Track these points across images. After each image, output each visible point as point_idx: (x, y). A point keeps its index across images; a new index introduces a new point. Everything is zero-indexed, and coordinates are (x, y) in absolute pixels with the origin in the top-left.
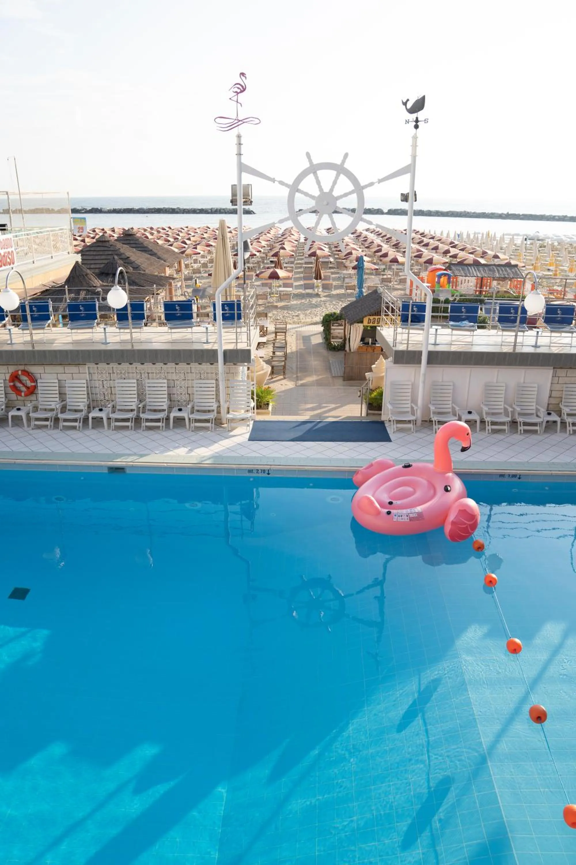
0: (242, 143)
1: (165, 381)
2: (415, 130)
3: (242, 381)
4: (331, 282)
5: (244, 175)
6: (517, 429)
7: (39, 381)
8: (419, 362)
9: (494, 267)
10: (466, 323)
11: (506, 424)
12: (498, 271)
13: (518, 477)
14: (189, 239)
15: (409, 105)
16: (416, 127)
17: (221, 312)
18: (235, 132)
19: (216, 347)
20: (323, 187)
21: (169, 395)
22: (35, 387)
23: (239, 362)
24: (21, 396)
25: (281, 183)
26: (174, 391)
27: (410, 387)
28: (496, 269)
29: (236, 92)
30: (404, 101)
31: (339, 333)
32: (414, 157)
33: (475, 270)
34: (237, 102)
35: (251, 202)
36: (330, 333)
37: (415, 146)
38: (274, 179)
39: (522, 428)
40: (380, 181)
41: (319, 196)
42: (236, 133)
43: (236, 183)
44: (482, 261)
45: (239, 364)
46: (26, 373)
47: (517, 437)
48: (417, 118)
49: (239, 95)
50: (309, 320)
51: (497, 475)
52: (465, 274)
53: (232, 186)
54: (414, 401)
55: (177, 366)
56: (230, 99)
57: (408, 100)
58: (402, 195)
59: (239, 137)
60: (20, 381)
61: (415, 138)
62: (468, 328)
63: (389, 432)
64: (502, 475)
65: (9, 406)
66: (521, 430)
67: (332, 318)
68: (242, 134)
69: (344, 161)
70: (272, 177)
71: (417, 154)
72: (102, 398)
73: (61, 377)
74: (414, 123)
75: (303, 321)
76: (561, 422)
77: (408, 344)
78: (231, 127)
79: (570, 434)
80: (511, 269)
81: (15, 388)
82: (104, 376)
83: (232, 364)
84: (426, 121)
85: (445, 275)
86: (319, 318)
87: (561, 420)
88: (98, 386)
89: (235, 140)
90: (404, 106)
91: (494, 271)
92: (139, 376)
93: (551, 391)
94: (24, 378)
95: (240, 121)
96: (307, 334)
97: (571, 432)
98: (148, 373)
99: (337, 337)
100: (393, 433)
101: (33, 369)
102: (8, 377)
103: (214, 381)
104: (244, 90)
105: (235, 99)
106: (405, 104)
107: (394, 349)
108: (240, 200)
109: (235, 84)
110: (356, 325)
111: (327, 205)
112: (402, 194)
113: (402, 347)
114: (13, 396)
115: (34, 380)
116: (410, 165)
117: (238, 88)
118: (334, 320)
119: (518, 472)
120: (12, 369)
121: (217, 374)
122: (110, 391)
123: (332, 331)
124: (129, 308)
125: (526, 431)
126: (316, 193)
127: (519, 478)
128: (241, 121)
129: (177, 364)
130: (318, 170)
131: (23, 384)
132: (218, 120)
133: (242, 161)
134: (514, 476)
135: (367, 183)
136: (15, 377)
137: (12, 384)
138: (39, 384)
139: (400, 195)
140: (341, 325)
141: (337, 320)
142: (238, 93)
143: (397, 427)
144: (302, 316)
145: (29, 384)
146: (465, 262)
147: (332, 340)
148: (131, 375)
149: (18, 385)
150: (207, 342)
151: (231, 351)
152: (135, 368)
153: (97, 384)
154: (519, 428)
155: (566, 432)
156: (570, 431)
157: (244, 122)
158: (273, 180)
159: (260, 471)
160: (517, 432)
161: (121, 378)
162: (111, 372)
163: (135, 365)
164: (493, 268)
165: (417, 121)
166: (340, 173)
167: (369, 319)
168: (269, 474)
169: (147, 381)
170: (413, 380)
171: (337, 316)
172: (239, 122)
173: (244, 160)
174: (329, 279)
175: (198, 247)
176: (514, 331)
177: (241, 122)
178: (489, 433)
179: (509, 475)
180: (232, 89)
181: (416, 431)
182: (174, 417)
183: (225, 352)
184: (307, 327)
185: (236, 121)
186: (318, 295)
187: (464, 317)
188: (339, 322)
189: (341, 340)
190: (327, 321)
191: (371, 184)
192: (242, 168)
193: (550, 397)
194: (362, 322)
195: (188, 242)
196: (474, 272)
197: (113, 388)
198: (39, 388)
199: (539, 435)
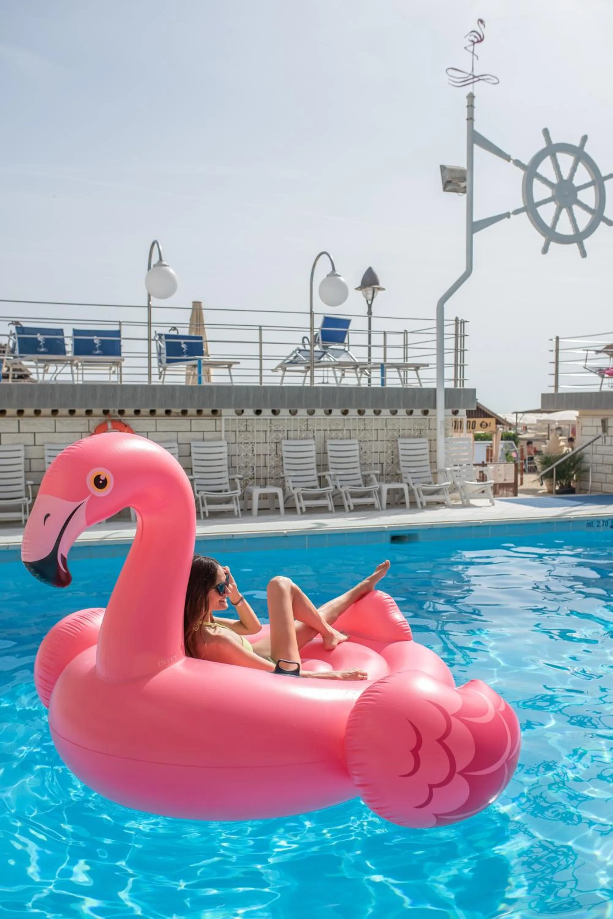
0: (474, 105)
18: (468, 90)
20: (561, 173)
29: (473, 41)
34: (473, 53)
38: (509, 156)
41: (557, 184)
42: (467, 93)
49: (476, 45)
56: (465, 48)
59: (471, 97)
68: (475, 93)
69: (583, 144)
78: (465, 83)
89: (466, 101)
95: (475, 77)
104: (482, 40)
105: (471, 48)
109: (472, 32)
117: (475, 37)
126: (554, 179)
128: (477, 77)
130: (557, 152)
132: (451, 72)
133: (474, 128)
135: (607, 173)
151: (451, 391)
157: (480, 80)
158: (508, 159)
166: (579, 160)
172: (475, 78)
177: (476, 79)
180: (468, 37)
185: (471, 77)
192: (475, 140)
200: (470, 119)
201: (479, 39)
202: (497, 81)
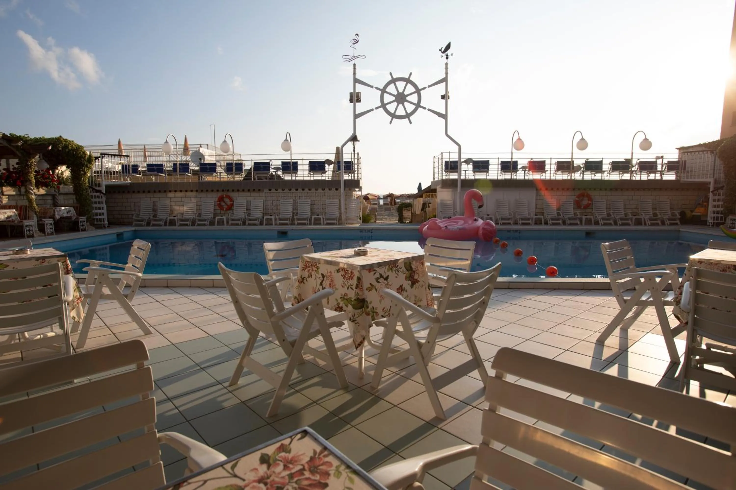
0: (356, 68)
1: (310, 200)
2: (446, 60)
3: (354, 200)
5: (356, 84)
7: (235, 201)
8: (456, 187)
13: (519, 232)
15: (443, 50)
16: (447, 58)
18: (352, 63)
19: (339, 179)
20: (399, 90)
21: (311, 209)
22: (232, 205)
24: (223, 210)
25: (377, 88)
32: (447, 73)
34: (354, 48)
35: (360, 100)
36: (402, 215)
37: (447, 68)
40: (429, 86)
41: (397, 94)
42: (353, 63)
43: (352, 91)
45: (352, 189)
46: (228, 197)
51: (506, 230)
53: (350, 93)
55: (316, 191)
57: (442, 48)
58: (442, 96)
59: (355, 65)
60: (224, 202)
61: (447, 64)
64: (509, 231)
65: (215, 215)
67: (403, 205)
68: (356, 63)
69: (410, 77)
71: (448, 71)
72: (272, 211)
73: (249, 199)
74: (446, 57)
78: (351, 60)
81: (220, 206)
82: (274, 198)
83: (349, 189)
84: (452, 55)
87: (544, 218)
88: (270, 204)
89: (352, 67)
92: (294, 198)
93: (536, 204)
94: (226, 200)
98: (300, 196)
99: (407, 218)
101: (232, 195)
102: (217, 199)
103: (338, 200)
104: (358, 42)
105: (353, 46)
106: (440, 50)
108: (355, 99)
109: (353, 39)
110: (419, 199)
114: (219, 211)
115: (231, 200)
116: (445, 78)
118: (404, 207)
119: (518, 228)
120: (219, 194)
121: (340, 196)
122: (276, 207)
126: (395, 93)
130: (396, 81)
132: (344, 57)
133: (356, 77)
134: (516, 231)
135: (422, 87)
136: (221, 199)
137: (219, 203)
138: (235, 203)
140: (409, 211)
141: (407, 208)
142: (354, 44)
145: (229, 203)
147: (404, 220)
148: (290, 197)
149: (223, 204)
152: (292, 193)
156: (549, 223)
158: (372, 87)
159: (367, 231)
160: (518, 224)
161: (284, 199)
162: (278, 195)
163: (292, 191)
165: (447, 55)
166: (408, 83)
167: (426, 195)
168: (372, 233)
169: (299, 200)
170: (453, 198)
171: (407, 205)
172: (355, 57)
173: (357, 77)
179: (513, 231)
180: (351, 42)
182: (315, 218)
183: (345, 182)
191: (425, 88)
192: (356, 81)
193: (536, 208)
194: (422, 197)
197: (278, 205)
198: (235, 205)
199: (531, 226)
200: (355, 74)
201: (356, 42)
202: (365, 57)
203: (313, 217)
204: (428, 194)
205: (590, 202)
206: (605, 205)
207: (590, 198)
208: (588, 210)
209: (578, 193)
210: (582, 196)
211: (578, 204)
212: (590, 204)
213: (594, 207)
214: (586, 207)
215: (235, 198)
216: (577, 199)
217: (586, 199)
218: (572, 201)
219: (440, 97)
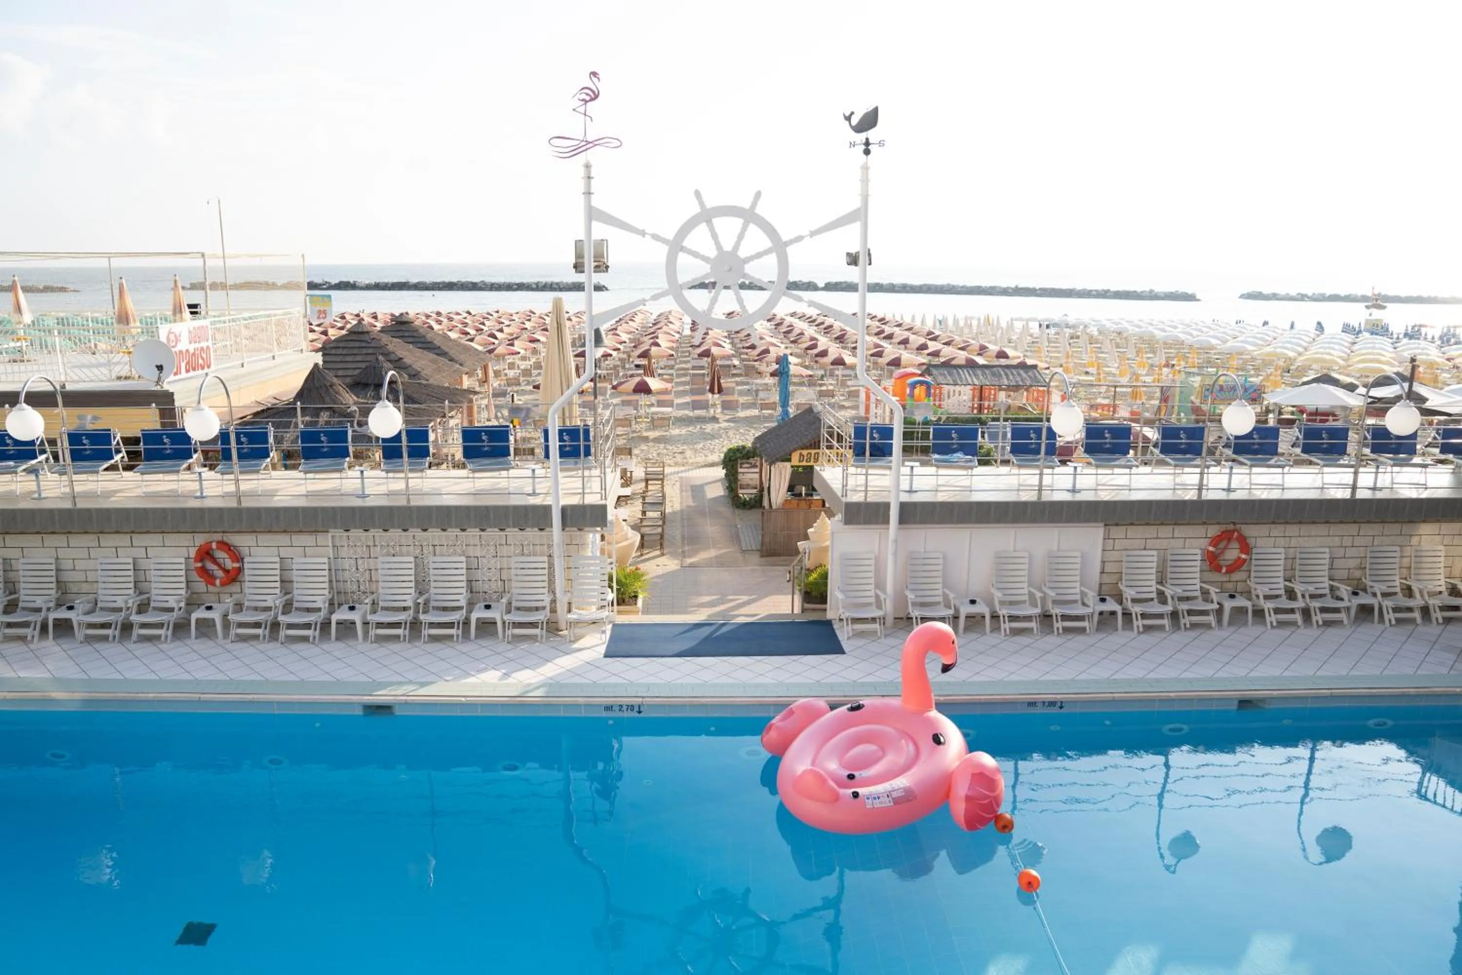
0: (592, 175)
1: (463, 559)
2: (865, 156)
3: (592, 559)
4: (735, 397)
5: (595, 224)
6: (1052, 626)
7: (246, 560)
8: (886, 521)
9: (1000, 370)
10: (959, 455)
11: (1034, 619)
12: (1006, 374)
13: (1059, 704)
14: (501, 330)
15: (855, 121)
16: (867, 152)
17: (558, 444)
18: (581, 159)
19: (548, 502)
20: (722, 243)
21: (469, 581)
22: (240, 570)
23: (586, 526)
24: (214, 585)
25: (656, 237)
26: (479, 575)
27: (872, 562)
28: (1002, 373)
29: (583, 100)
30: (847, 115)
31: (751, 479)
32: (865, 198)
33: (970, 375)
34: (585, 114)
35: (607, 267)
36: (736, 480)
37: (865, 181)
38: (643, 231)
39: (1059, 625)
40: (813, 234)
41: (716, 257)
42: (583, 162)
43: (582, 237)
44: (981, 361)
45: (587, 529)
46: (225, 546)
47: (1052, 640)
48: (867, 139)
49: (588, 104)
50: (701, 459)
51: (1023, 703)
52: (954, 381)
53: (576, 242)
54: (880, 585)
55: (482, 533)
56: (574, 110)
57: (852, 113)
59: (588, 166)
60: (214, 561)
61: (865, 168)
62: (962, 464)
63: (840, 638)
64: (1032, 704)
65: (192, 603)
66: (1058, 629)
67: (738, 455)
68: (592, 163)
69: (754, 204)
70: (641, 228)
71: (870, 193)
72: (355, 587)
73: (284, 553)
74: (863, 147)
75: (691, 461)
76: (1123, 614)
77: (866, 491)
78: (576, 151)
79: (1139, 632)
80: (1026, 373)
81: (204, 572)
82: (359, 550)
83: (575, 529)
84: (881, 144)
85: (921, 383)
86: (718, 457)
87: (1123, 609)
88: (347, 567)
89: (582, 172)
90: (847, 123)
91: (1000, 375)
92: (418, 551)
93: (1103, 562)
94: (221, 555)
95: (589, 143)
96: (699, 482)
97: (1141, 629)
98: (434, 546)
99: (748, 486)
100: (849, 638)
101: (238, 540)
102: (193, 553)
103: (546, 559)
104: (596, 96)
105: (582, 109)
106: (848, 118)
107: (844, 500)
108: (589, 263)
109: (583, 89)
110: (780, 465)
111: (730, 270)
112: (848, 254)
113: (857, 497)
114: (201, 586)
115: (238, 558)
116: (859, 209)
117: (587, 94)
118: (743, 458)
119: (1058, 696)
120: (200, 539)
121: (550, 546)
122: (368, 578)
123: (740, 477)
124: (404, 437)
125: (1067, 630)
126: (711, 252)
127: (1061, 707)
129: (483, 530)
130: (715, 217)
131: (218, 564)
132: (556, 142)
133: (593, 204)
134: (1052, 704)
135: (792, 236)
136: (205, 554)
137: (199, 565)
138: (246, 566)
139: (845, 255)
140: (755, 466)
141: (748, 458)
142: (586, 102)
143: (853, 630)
144: (689, 453)
145: (230, 564)
146: (953, 362)
147: (740, 491)
148: (404, 549)
149: (210, 566)
150: (534, 494)
151: (573, 507)
152: (411, 538)
153: (347, 564)
154: (1056, 625)
155: (1132, 629)
156: (1138, 627)
157: (596, 145)
158: (643, 233)
159: (625, 708)
160: (1053, 632)
161: (388, 555)
162: (371, 544)
163: (412, 531)
164: (999, 372)
165: (867, 143)
166: (749, 222)
167: (801, 454)
168: (639, 712)
169: (432, 559)
170: (876, 549)
171: (748, 452)
172: (587, 145)
173: (595, 202)
174: (733, 394)
175: (516, 342)
176: (1037, 467)
177: (591, 145)
178: (1006, 635)
179: (1044, 703)
180: (578, 96)
181: (886, 636)
182: (478, 619)
183: (564, 510)
184: (698, 470)
185: (584, 143)
186: (714, 419)
187: (955, 446)
188: (751, 461)
189: (755, 491)
190: (730, 460)
191: (799, 239)
192: (592, 214)
193: (1102, 572)
194: (789, 460)
195: (498, 335)
196: (969, 379)
197: (373, 572)
198: (246, 572)
199: (1089, 635)
200: (588, 193)
201: (593, 96)
202: (618, 143)
203: (474, 616)
204: (805, 452)
205: (1244, 556)
206: (1282, 562)
207: (1246, 548)
208: (1238, 576)
209: (1214, 531)
210: (1225, 537)
211: (1212, 561)
212: (1245, 560)
213: (1253, 568)
214: (1236, 566)
215: (245, 551)
216: (1211, 549)
217: (1235, 545)
218: (1199, 552)
219: (844, 260)
